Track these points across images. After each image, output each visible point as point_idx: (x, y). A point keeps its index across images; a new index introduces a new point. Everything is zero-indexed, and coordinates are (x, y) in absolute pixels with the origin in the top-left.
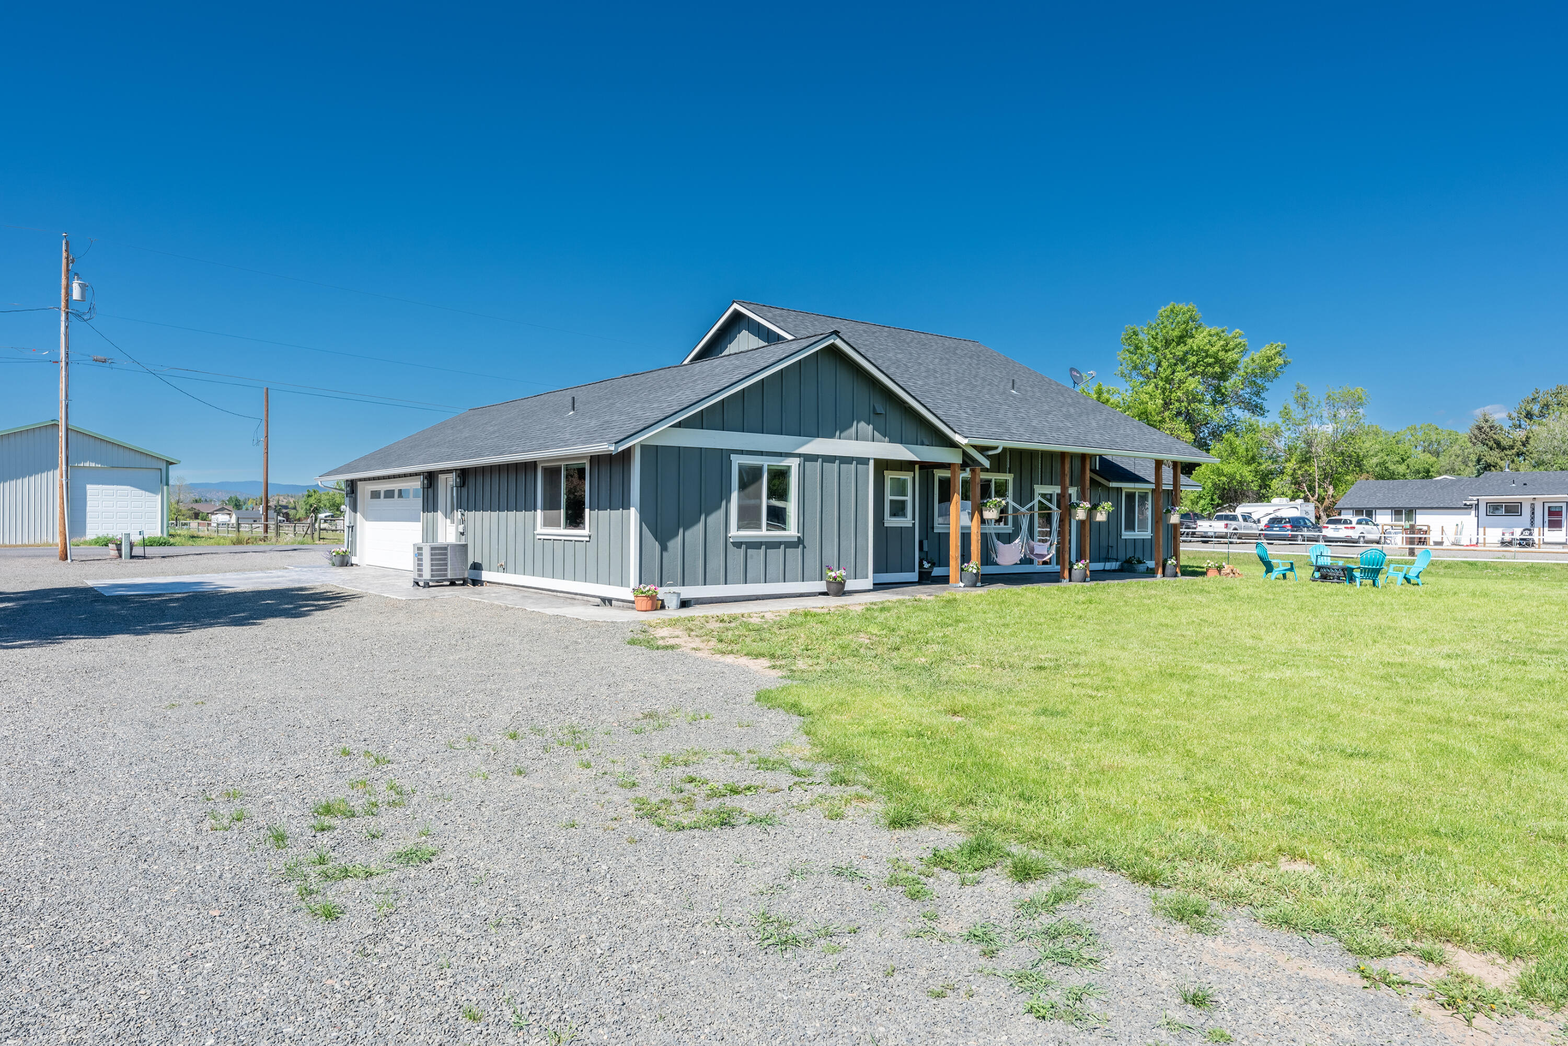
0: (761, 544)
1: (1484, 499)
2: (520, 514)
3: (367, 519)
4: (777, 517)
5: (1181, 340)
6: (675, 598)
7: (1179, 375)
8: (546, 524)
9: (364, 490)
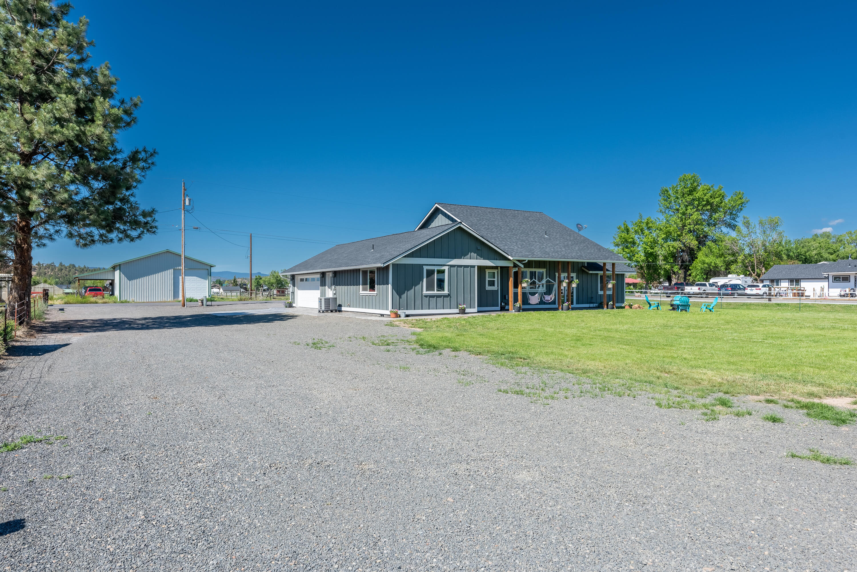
0: (435, 296)
1: (831, 274)
2: (355, 287)
3: (299, 289)
4: (440, 286)
5: (691, 192)
6: (404, 314)
7: (689, 211)
8: (364, 290)
9: (298, 278)
